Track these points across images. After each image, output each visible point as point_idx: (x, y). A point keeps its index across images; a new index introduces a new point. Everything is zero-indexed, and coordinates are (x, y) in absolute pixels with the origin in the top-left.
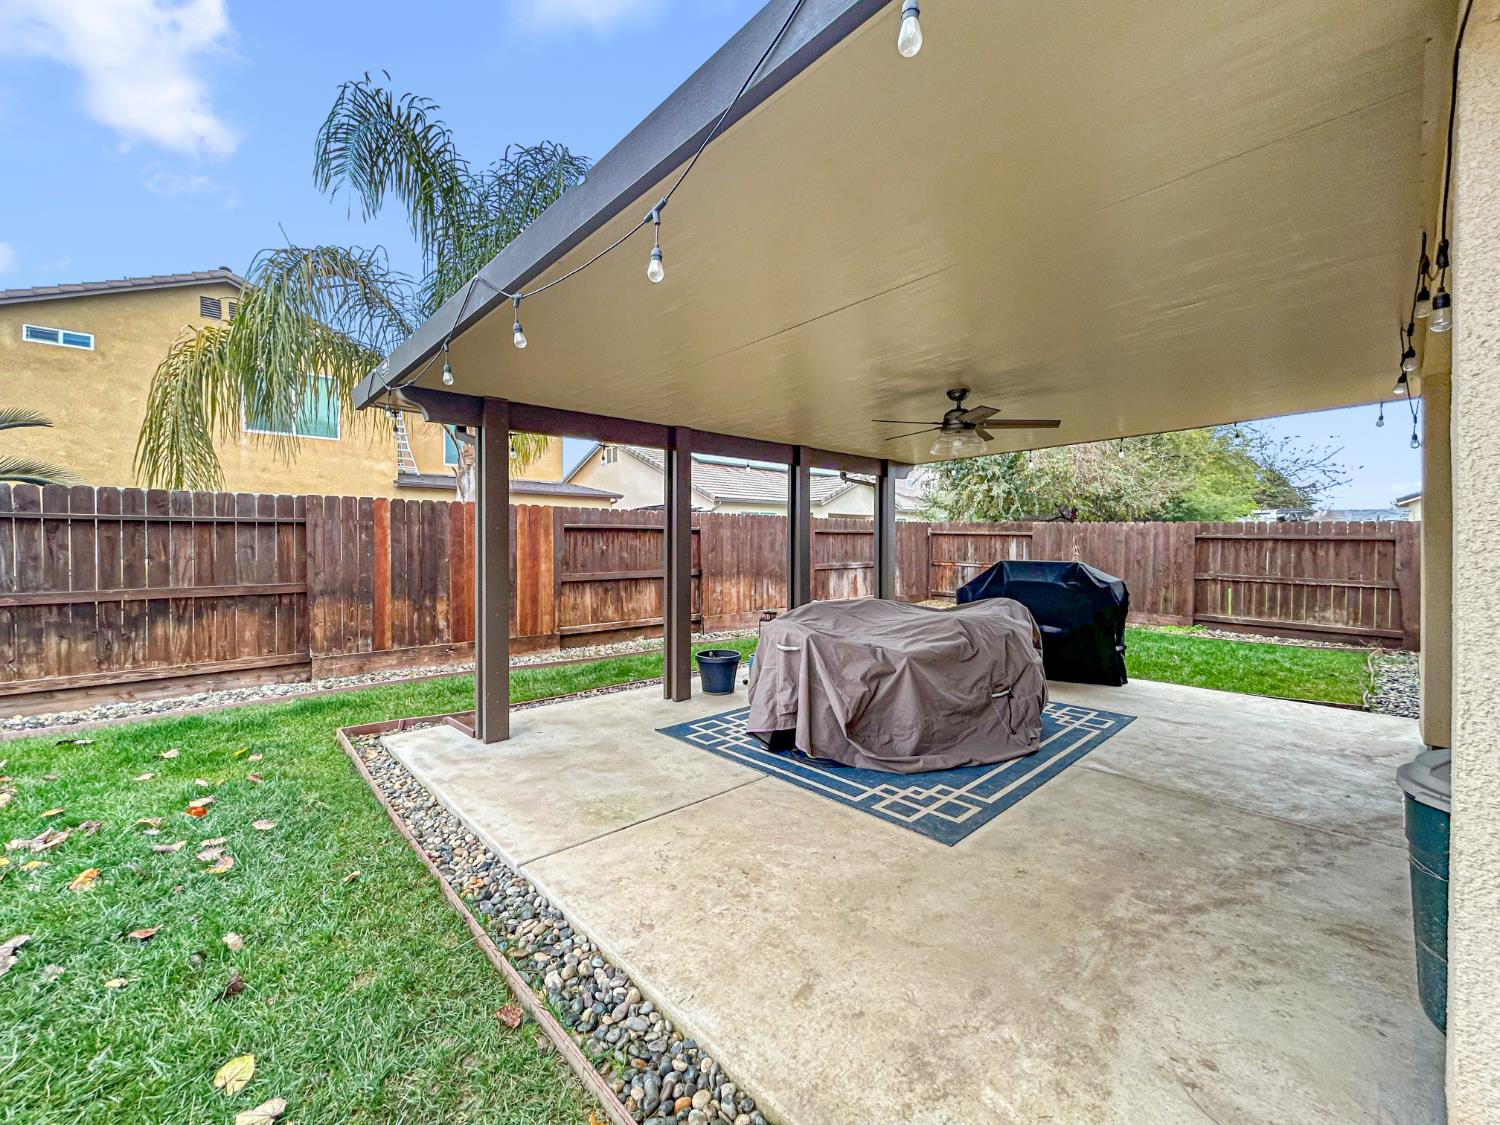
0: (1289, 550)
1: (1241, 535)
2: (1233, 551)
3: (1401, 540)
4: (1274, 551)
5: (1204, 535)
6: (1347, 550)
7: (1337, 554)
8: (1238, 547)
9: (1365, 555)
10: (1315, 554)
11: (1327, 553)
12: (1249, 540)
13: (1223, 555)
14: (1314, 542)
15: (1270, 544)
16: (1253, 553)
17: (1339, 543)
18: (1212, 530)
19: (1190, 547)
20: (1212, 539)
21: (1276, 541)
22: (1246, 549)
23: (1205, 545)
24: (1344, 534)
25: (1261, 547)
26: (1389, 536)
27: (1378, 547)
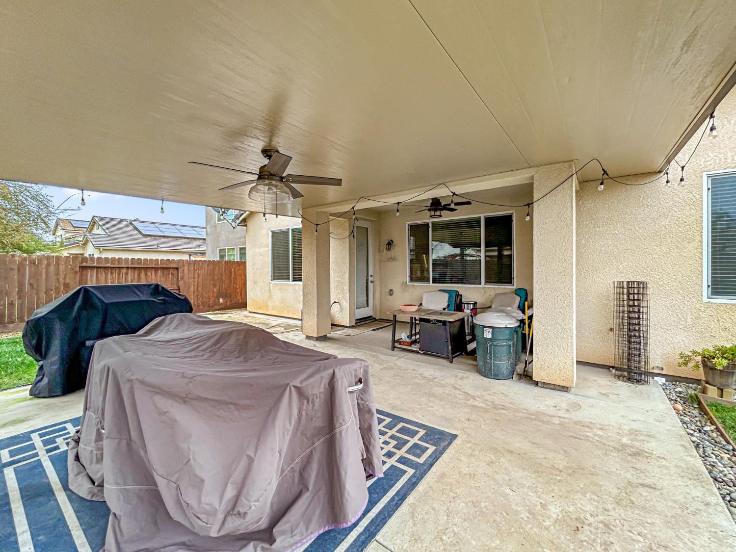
0: (134, 273)
1: (109, 265)
2: (104, 275)
3: (180, 268)
4: (127, 274)
5: (84, 264)
6: (159, 272)
7: (156, 275)
8: (107, 272)
9: (167, 274)
10: (146, 275)
11: (151, 274)
12: (113, 267)
13: (97, 277)
14: (146, 269)
15: (125, 270)
16: (115, 275)
17: (156, 269)
18: (89, 261)
19: (76, 272)
20: (89, 267)
21: (128, 268)
22: (112, 273)
23: (84, 272)
24: (158, 265)
25: (120, 272)
26: (175, 266)
27: (171, 271)
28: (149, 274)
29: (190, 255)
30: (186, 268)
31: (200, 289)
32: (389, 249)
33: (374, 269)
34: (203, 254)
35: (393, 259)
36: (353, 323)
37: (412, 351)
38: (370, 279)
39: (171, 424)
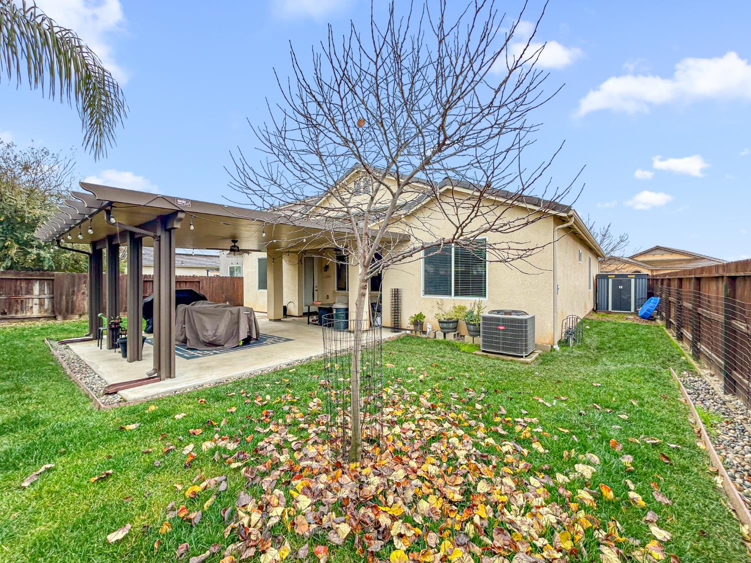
26: (198, 280)
27: (195, 283)
28: (182, 285)
29: (208, 271)
30: (204, 282)
31: (214, 295)
32: (326, 271)
33: (319, 283)
34: (218, 269)
35: (329, 276)
36: (302, 314)
37: (316, 324)
38: (315, 289)
39: (201, 319)
